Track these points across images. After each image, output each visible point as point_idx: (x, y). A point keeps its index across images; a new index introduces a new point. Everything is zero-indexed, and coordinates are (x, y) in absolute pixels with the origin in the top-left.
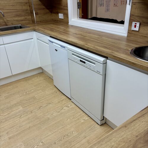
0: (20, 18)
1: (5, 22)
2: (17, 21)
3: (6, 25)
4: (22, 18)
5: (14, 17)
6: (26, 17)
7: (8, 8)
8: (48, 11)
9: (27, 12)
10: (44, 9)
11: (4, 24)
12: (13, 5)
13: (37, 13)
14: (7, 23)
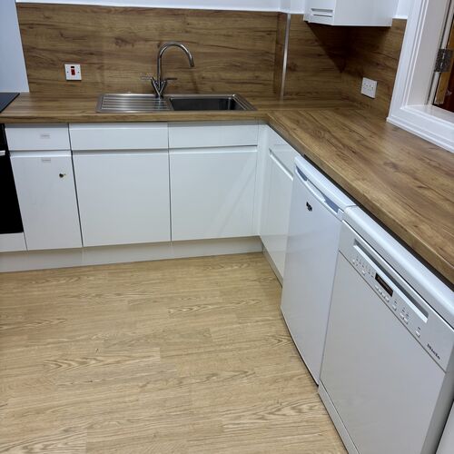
0: (238, 76)
1: (195, 83)
2: (229, 82)
3: (196, 91)
4: (247, 75)
5: (224, 69)
6: (257, 74)
7: (212, 43)
8: (331, 63)
9: (266, 58)
10: (319, 55)
11: (191, 85)
12: (230, 33)
13: (295, 66)
14: (199, 86)
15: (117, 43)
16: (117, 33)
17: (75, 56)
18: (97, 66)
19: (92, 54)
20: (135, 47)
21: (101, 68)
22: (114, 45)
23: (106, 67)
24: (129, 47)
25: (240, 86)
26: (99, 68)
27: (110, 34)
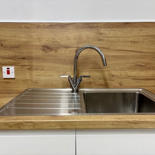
1: (105, 79)
2: (135, 79)
3: (106, 86)
4: (150, 73)
5: (130, 68)
11: (102, 82)
14: (109, 82)
15: (43, 50)
16: (44, 42)
17: (11, 61)
18: (27, 67)
19: (24, 58)
20: (58, 52)
21: (30, 69)
22: (41, 51)
23: (34, 68)
24: (53, 53)
25: (143, 81)
26: (29, 69)
27: (38, 43)
